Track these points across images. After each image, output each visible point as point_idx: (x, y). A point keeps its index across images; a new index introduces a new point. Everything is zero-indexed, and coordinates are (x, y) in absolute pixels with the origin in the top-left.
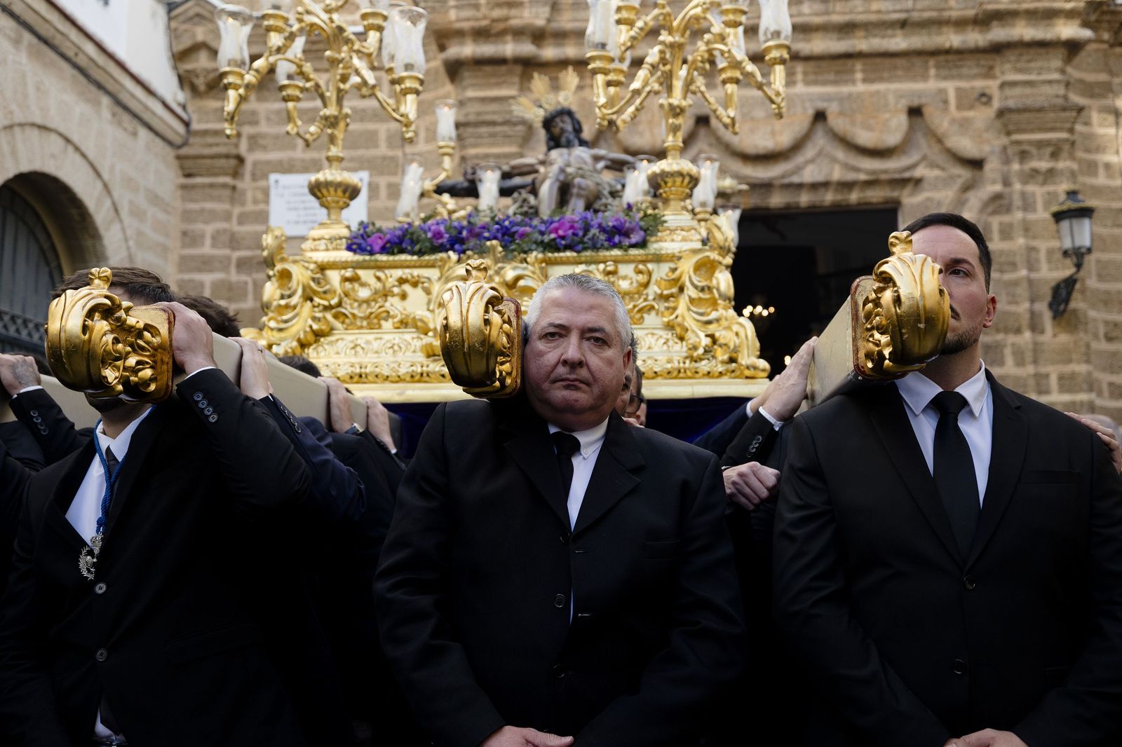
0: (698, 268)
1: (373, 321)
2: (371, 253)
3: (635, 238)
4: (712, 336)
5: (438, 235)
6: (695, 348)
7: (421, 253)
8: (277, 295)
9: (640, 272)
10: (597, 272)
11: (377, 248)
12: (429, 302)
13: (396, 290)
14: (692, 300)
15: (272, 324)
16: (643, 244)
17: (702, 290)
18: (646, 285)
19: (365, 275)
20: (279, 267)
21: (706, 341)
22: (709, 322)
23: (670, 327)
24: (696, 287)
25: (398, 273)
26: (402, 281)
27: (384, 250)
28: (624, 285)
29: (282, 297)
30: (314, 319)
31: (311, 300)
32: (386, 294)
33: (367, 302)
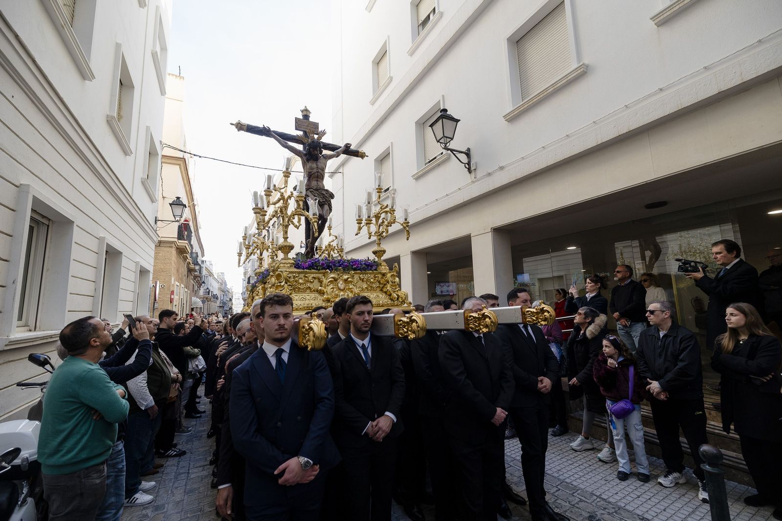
1: (305, 290)
2: (303, 269)
3: (374, 268)
4: (398, 295)
5: (323, 264)
6: (394, 298)
7: (319, 270)
9: (376, 277)
10: (366, 277)
12: (321, 284)
13: (312, 281)
16: (376, 270)
19: (302, 276)
20: (277, 273)
21: (396, 296)
22: (396, 291)
23: (386, 293)
24: (392, 282)
25: (312, 275)
26: (313, 277)
27: (306, 268)
28: (372, 280)
30: (289, 290)
31: (287, 283)
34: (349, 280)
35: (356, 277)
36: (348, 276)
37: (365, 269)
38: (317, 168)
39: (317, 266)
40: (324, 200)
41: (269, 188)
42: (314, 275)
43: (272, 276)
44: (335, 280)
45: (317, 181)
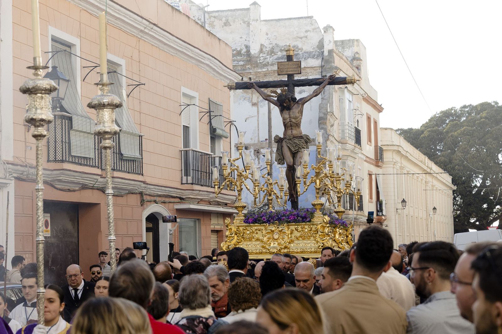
0: (321, 227)
1: (250, 239)
2: (249, 223)
3: (308, 220)
5: (264, 219)
6: (320, 246)
7: (260, 224)
8: (229, 234)
9: (309, 228)
10: (300, 227)
11: (251, 222)
12: (263, 235)
13: (255, 232)
14: (320, 235)
15: (228, 241)
16: (310, 221)
18: (311, 230)
19: (248, 228)
20: (229, 228)
22: (323, 240)
24: (321, 232)
25: (256, 228)
26: (256, 230)
28: (306, 230)
29: (230, 235)
30: (237, 239)
31: (237, 235)
32: (253, 232)
33: (249, 234)
34: (284, 231)
35: (291, 229)
36: (282, 228)
37: (299, 222)
38: (290, 117)
39: (260, 221)
44: (272, 231)
45: (293, 129)
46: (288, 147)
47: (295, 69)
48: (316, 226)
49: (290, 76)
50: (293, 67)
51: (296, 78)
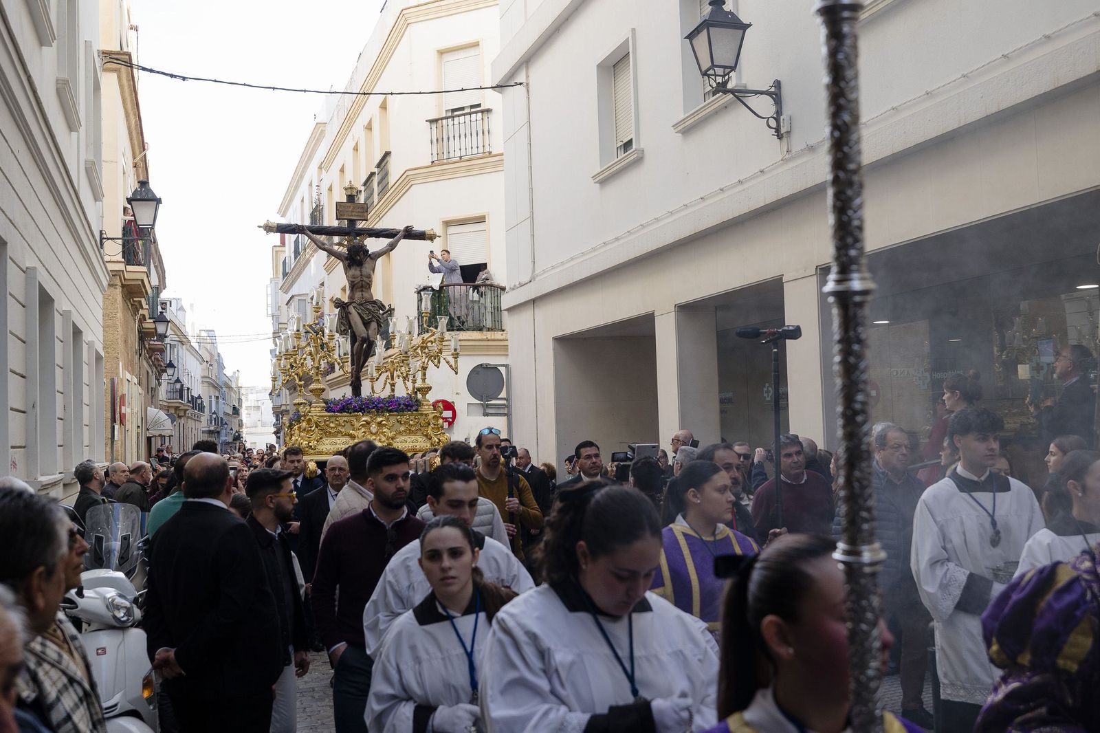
0: (434, 417)
3: (415, 408)
5: (355, 407)
7: (350, 413)
10: (404, 418)
11: (335, 411)
13: (343, 424)
14: (433, 428)
15: (308, 436)
16: (417, 410)
17: (435, 425)
18: (418, 422)
19: (333, 419)
20: (307, 418)
21: (437, 440)
22: (438, 435)
23: (426, 436)
25: (344, 419)
26: (344, 421)
27: (338, 412)
28: (411, 422)
29: (309, 427)
30: (319, 434)
31: (317, 428)
32: (339, 425)
33: (334, 428)
34: (384, 422)
35: (393, 420)
36: (381, 419)
37: (403, 410)
38: (361, 275)
39: (349, 409)
40: (370, 317)
41: (298, 331)
42: (346, 419)
43: (303, 420)
44: (368, 423)
45: (362, 291)
46: (358, 313)
47: (360, 214)
48: (424, 417)
49: (352, 222)
50: (358, 210)
51: (361, 225)
